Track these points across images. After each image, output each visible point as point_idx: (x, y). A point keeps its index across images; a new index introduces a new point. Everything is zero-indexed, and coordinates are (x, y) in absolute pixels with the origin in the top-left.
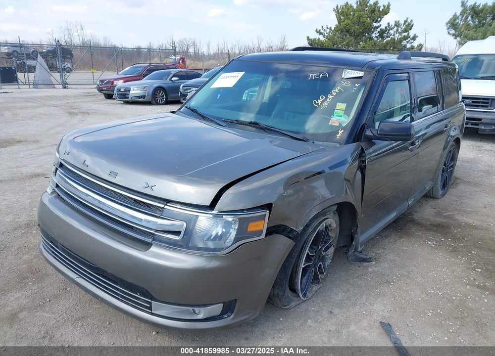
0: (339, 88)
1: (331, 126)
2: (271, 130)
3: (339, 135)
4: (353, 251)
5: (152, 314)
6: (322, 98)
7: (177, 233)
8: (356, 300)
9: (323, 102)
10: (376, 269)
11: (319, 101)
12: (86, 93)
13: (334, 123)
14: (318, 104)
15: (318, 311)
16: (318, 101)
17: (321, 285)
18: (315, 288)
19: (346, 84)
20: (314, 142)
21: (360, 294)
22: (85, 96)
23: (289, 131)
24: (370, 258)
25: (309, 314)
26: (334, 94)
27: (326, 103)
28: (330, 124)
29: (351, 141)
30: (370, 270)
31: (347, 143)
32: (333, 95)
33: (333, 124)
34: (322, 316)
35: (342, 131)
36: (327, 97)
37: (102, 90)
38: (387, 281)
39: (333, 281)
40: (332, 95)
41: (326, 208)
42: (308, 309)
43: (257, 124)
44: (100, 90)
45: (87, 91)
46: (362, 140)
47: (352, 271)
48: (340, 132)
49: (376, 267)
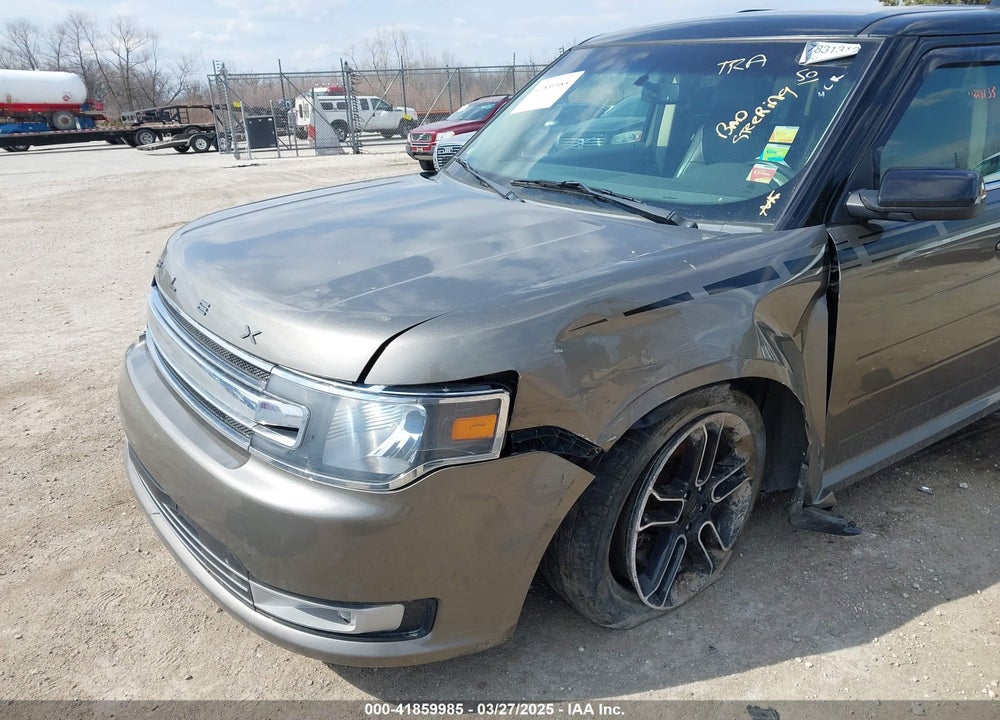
0: (787, 89)
1: (752, 185)
2: (605, 201)
3: (768, 206)
4: (800, 503)
5: (255, 609)
6: (741, 116)
7: (290, 431)
8: (790, 625)
9: (741, 125)
10: (873, 552)
11: (733, 125)
12: (391, 161)
13: (761, 176)
14: (726, 133)
15: (678, 642)
16: (728, 125)
17: (713, 577)
18: (696, 581)
19: (807, 79)
20: (695, 226)
21: (805, 611)
22: (387, 166)
23: (644, 201)
24: (852, 524)
25: (654, 645)
26: (772, 105)
27: (747, 129)
28: (748, 179)
29: (804, 220)
30: (856, 552)
31: (789, 226)
32: (770, 109)
33: (757, 180)
34: (685, 656)
35: (777, 196)
36: (752, 114)
37: (415, 154)
38: (894, 586)
39: (749, 570)
40: (765, 107)
41: (696, 390)
42: (656, 633)
43: (574, 187)
44: (414, 154)
45: (393, 157)
46: (833, 220)
47: (805, 552)
48: (771, 200)
49: (876, 546)
